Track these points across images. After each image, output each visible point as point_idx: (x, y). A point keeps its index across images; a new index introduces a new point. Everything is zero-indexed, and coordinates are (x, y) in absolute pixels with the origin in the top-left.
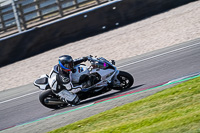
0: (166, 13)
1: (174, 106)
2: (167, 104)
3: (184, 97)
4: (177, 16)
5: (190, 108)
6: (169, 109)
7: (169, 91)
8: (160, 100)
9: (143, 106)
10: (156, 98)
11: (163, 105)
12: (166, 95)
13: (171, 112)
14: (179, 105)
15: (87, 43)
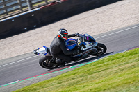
0: (69, 19)
1: (74, 83)
2: (70, 82)
3: (81, 77)
4: (76, 21)
5: (85, 84)
6: (71, 85)
7: (71, 72)
8: (65, 79)
9: (53, 83)
10: (62, 77)
11: (67, 82)
12: (69, 75)
13: (72, 87)
14: (78, 82)
15: (14, 39)
